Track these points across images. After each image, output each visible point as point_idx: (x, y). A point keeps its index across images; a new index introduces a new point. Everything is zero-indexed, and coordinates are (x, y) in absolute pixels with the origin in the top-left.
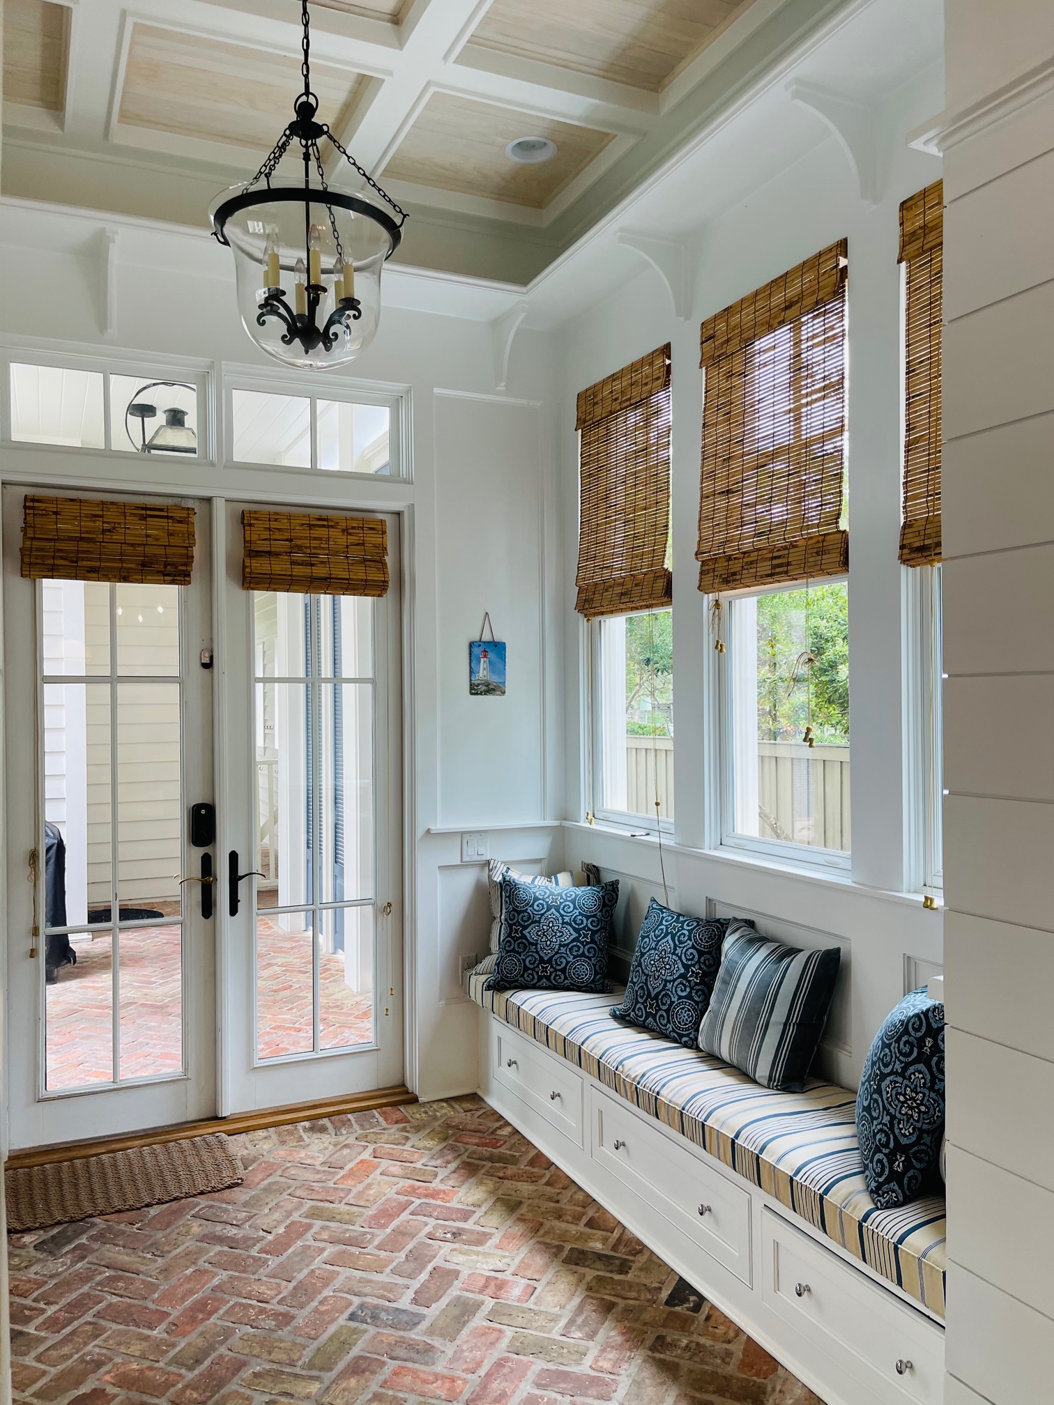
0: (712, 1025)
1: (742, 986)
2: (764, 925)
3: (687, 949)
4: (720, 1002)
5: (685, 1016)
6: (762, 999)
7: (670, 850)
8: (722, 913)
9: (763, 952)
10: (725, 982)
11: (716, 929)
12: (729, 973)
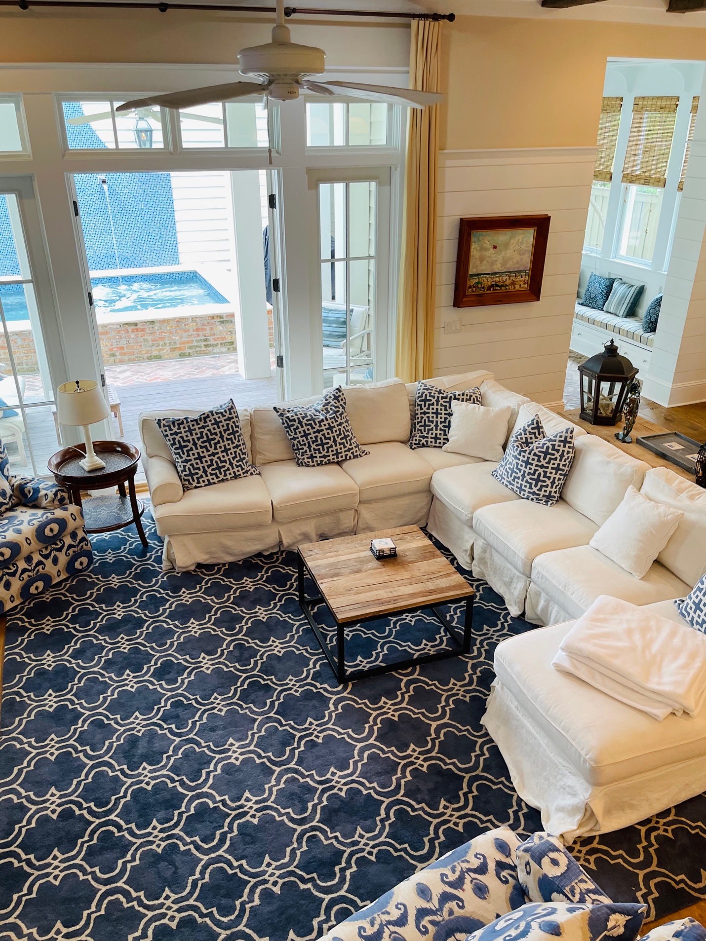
0: (609, 304)
1: (618, 295)
2: (624, 280)
3: (603, 286)
4: (611, 298)
5: (600, 302)
6: (623, 297)
7: (599, 258)
8: (613, 277)
9: (625, 286)
10: (614, 294)
11: (612, 281)
12: (615, 291)
